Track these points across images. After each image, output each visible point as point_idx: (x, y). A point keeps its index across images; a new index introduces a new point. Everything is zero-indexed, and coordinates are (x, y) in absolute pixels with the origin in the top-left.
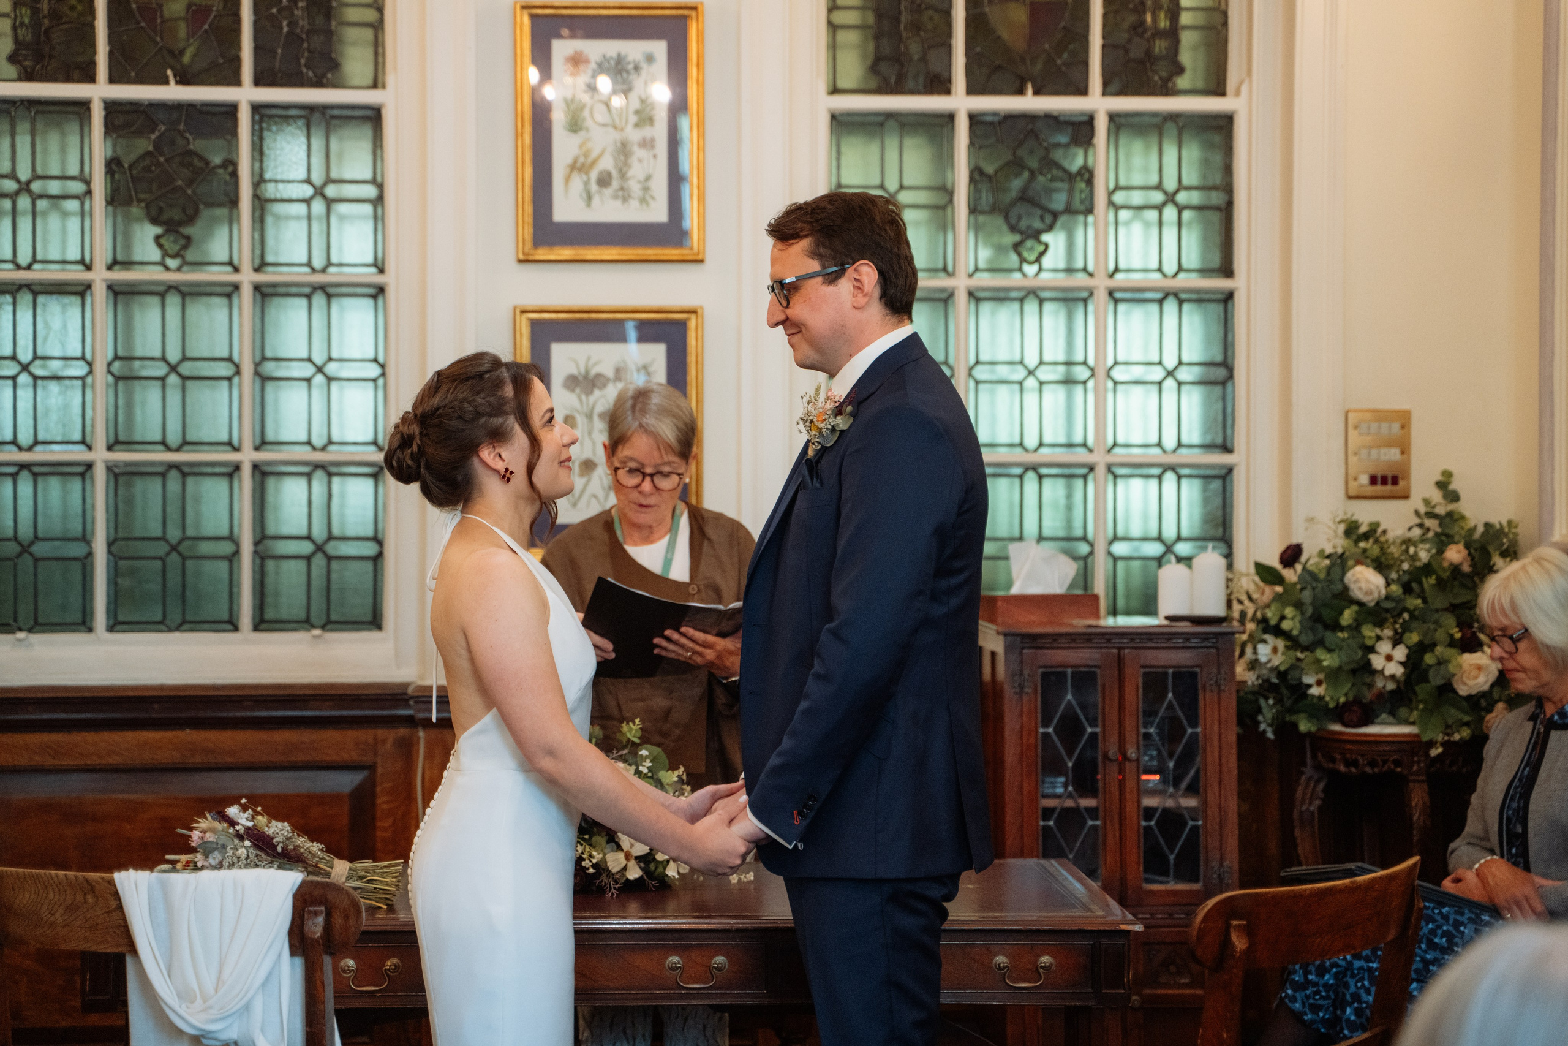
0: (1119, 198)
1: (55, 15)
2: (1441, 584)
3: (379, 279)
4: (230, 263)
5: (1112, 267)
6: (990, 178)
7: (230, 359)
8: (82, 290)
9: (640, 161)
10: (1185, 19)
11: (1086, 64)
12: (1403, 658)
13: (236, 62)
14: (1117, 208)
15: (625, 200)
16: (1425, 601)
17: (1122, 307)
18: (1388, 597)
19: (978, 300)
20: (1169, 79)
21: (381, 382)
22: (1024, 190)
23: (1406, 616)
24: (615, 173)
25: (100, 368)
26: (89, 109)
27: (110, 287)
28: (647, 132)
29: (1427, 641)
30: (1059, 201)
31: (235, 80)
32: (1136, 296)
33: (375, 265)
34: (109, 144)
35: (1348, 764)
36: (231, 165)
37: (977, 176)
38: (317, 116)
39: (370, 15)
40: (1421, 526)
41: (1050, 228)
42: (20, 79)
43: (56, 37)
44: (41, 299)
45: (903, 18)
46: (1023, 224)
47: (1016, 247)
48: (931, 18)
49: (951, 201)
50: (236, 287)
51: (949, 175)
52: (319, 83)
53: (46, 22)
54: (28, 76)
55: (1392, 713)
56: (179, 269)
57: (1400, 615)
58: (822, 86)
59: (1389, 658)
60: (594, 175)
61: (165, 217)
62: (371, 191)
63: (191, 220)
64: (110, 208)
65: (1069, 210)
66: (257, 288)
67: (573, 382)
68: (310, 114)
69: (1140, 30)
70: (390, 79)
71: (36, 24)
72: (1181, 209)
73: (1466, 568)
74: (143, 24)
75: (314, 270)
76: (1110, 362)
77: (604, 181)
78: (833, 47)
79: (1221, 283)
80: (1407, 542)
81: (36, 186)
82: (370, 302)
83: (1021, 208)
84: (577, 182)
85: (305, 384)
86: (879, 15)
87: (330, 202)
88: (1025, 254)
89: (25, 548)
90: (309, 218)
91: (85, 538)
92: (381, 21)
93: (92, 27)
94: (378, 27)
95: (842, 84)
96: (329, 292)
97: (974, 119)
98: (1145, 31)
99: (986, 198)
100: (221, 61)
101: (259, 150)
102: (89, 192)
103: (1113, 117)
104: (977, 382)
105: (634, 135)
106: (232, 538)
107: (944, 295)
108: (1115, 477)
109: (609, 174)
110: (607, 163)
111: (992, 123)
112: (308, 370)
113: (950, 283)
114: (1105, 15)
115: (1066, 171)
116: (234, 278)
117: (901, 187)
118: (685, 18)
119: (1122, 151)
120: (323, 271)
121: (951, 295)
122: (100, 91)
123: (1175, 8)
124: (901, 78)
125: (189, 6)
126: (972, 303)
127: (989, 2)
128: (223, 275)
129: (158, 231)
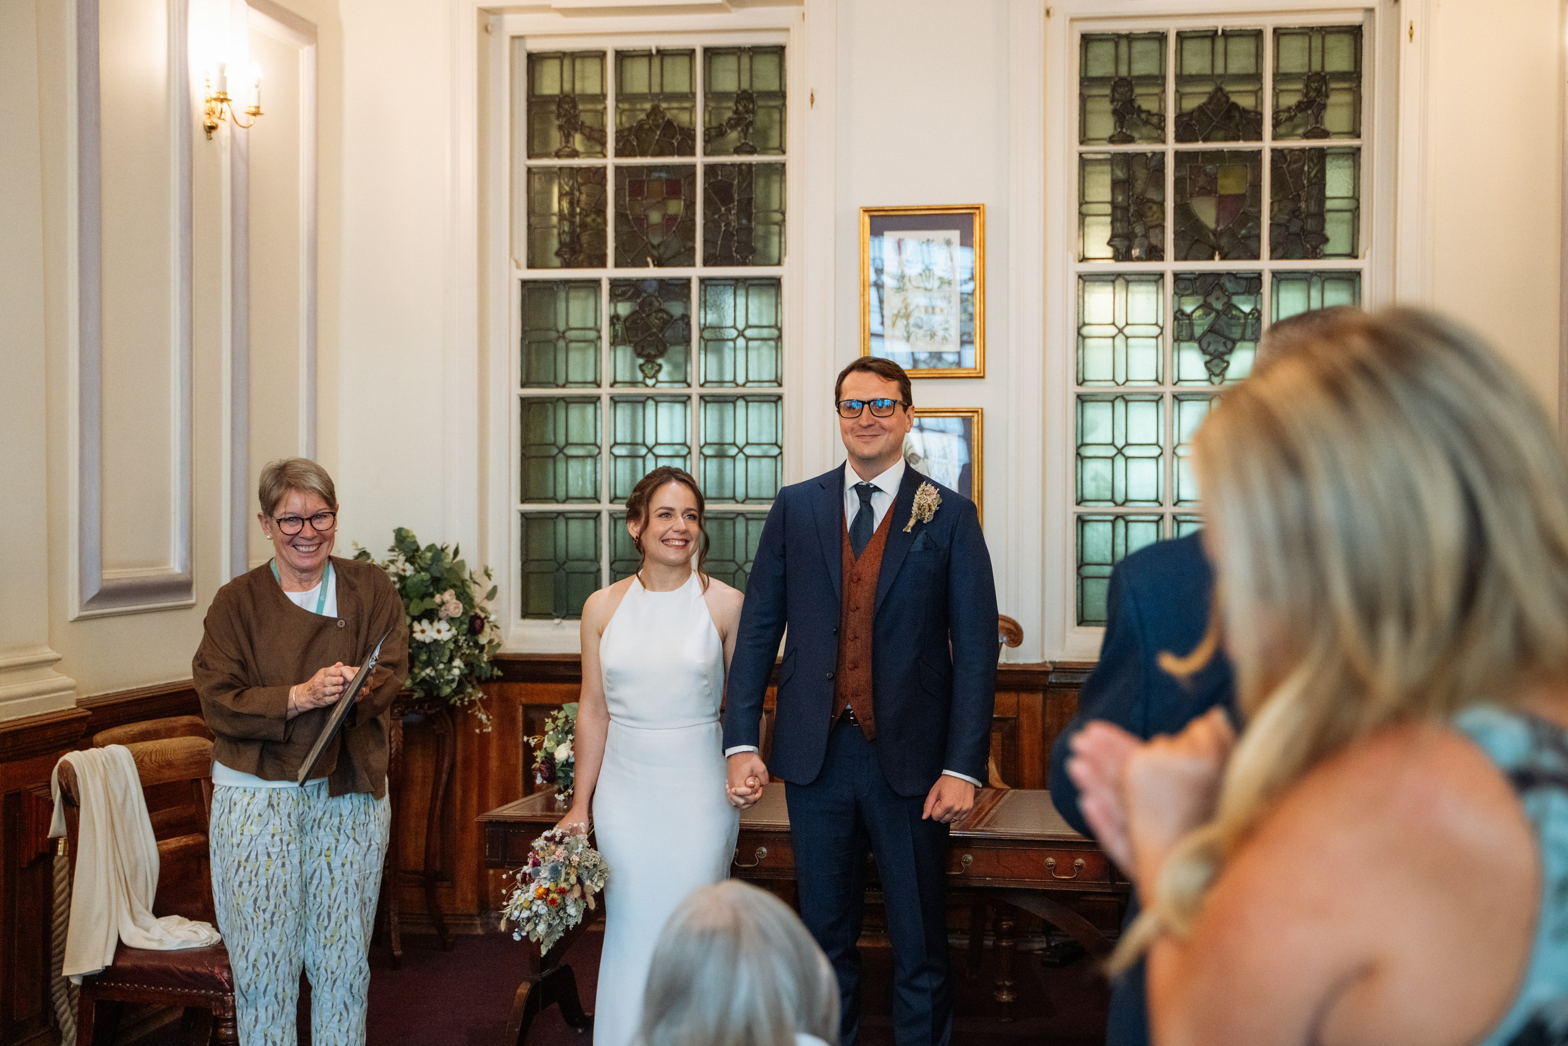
1: (584, 225)
3: (778, 391)
4: (684, 381)
6: (1188, 316)
7: (684, 444)
8: (595, 401)
9: (942, 310)
10: (1330, 205)
11: (1258, 237)
13: (693, 249)
15: (933, 337)
19: (1181, 400)
20: (1317, 247)
21: (778, 458)
22: (1213, 325)
24: (925, 320)
25: (605, 450)
26: (600, 285)
27: (612, 398)
30: (1236, 333)
31: (691, 263)
33: (776, 382)
34: (612, 306)
36: (686, 318)
37: (1178, 315)
38: (741, 284)
39: (778, 217)
41: (1231, 351)
42: (562, 267)
43: (585, 238)
44: (571, 407)
45: (1132, 210)
46: (1210, 349)
47: (1207, 364)
48: (1150, 208)
49: (1161, 333)
50: (689, 397)
51: (1160, 315)
52: (744, 263)
53: (578, 230)
54: (567, 265)
56: (653, 386)
58: (1072, 257)
60: (911, 321)
61: (645, 353)
62: (774, 333)
63: (661, 353)
64: (613, 347)
65: (1243, 339)
66: (702, 397)
68: (737, 283)
69: (1297, 213)
70: (786, 260)
71: (572, 233)
74: (635, 229)
75: (738, 385)
77: (918, 325)
78: (1082, 227)
81: (569, 335)
82: (772, 406)
83: (1210, 338)
84: (900, 325)
85: (733, 459)
86: (1115, 207)
87: (747, 340)
88: (1214, 369)
89: (560, 566)
90: (735, 349)
91: (597, 559)
92: (784, 220)
93: (604, 231)
94: (782, 224)
95: (1089, 254)
96: (746, 400)
98: (1301, 213)
99: (1186, 333)
100: (683, 250)
101: (706, 307)
102: (600, 338)
103: (1275, 274)
104: (1179, 458)
105: (939, 295)
107: (1157, 398)
109: (921, 320)
110: (920, 313)
111: (1190, 280)
113: (1160, 389)
114: (1272, 204)
115: (1241, 311)
116: (687, 391)
117: (1127, 324)
118: (972, 214)
119: (1283, 295)
120: (744, 385)
121: (1162, 397)
122: (608, 273)
123: (1322, 198)
124: (1129, 249)
125: (665, 216)
126: (1176, 403)
127: (1191, 196)
128: (680, 389)
129: (641, 361)
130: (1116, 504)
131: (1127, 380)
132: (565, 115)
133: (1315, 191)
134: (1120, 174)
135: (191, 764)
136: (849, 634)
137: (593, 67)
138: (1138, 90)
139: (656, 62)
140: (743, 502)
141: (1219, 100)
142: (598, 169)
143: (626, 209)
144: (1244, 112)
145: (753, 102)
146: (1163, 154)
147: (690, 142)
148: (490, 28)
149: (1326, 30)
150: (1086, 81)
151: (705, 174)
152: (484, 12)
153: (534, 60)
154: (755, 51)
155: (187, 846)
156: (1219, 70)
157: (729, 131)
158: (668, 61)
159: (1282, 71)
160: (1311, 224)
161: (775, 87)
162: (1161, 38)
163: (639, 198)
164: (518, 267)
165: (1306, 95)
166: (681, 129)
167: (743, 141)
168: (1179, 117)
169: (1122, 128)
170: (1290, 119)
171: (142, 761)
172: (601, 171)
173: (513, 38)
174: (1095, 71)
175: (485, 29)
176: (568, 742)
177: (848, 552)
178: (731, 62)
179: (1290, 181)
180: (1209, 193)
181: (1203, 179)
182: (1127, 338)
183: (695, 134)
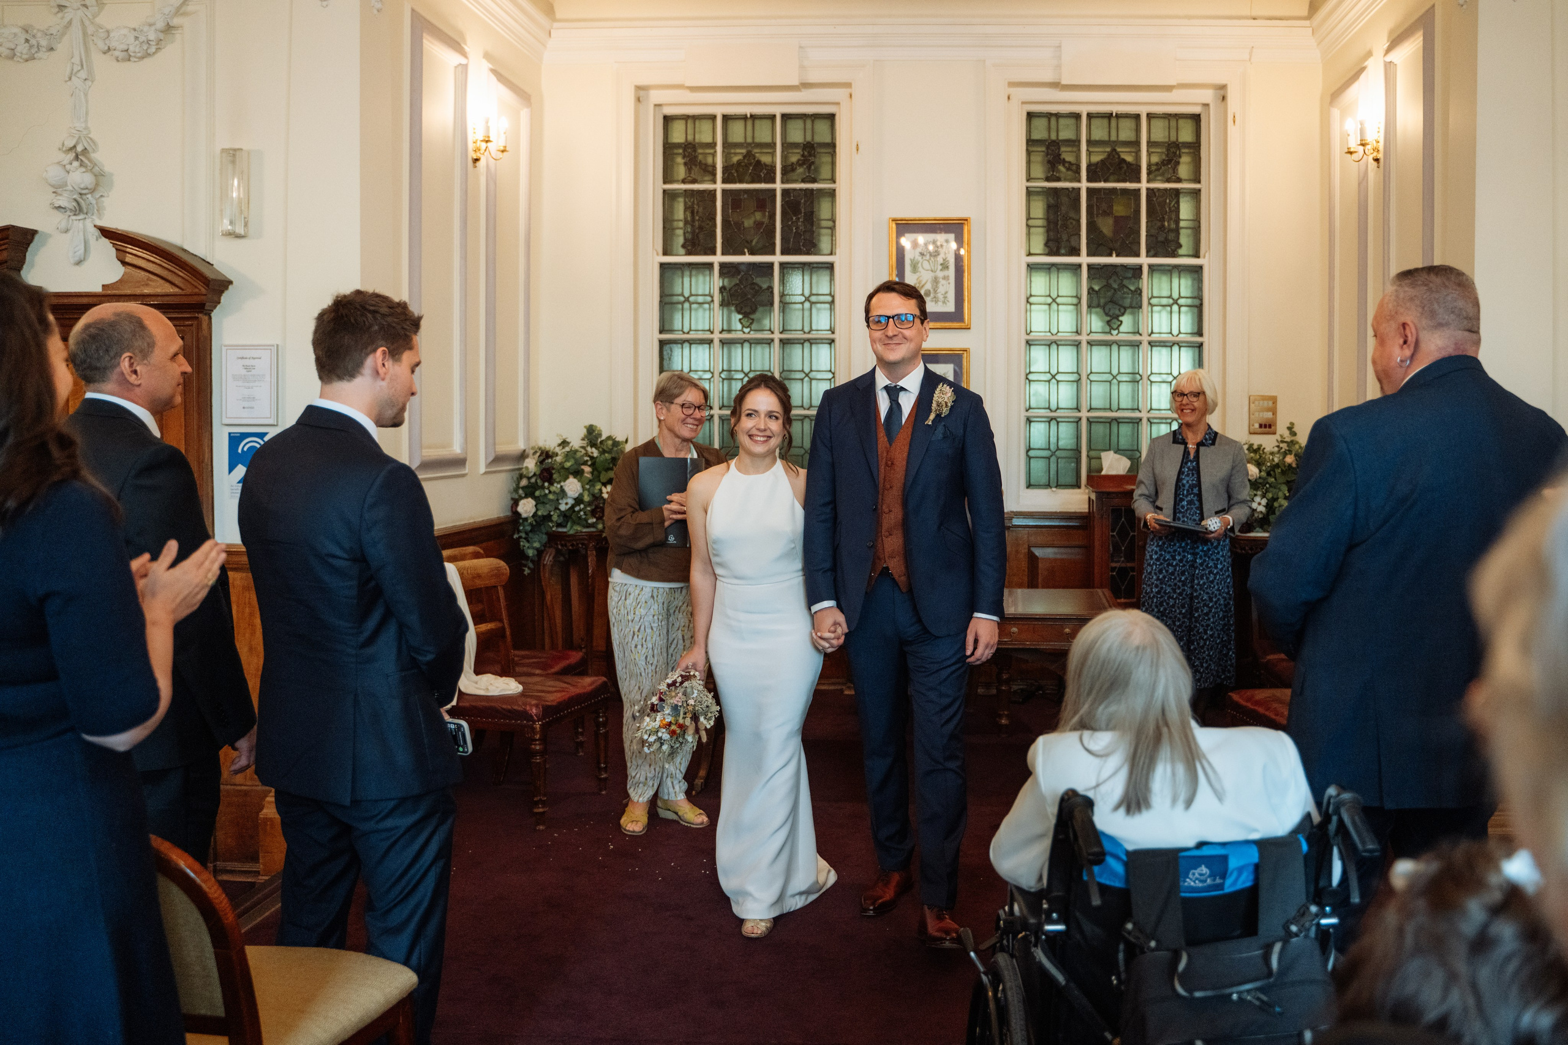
0: (1154, 301)
1: (701, 228)
2: (1283, 473)
3: (832, 336)
4: (771, 330)
5: (1150, 331)
6: (1097, 292)
8: (710, 342)
9: (943, 285)
10: (1182, 224)
11: (1139, 243)
12: (1265, 504)
13: (774, 244)
14: (1152, 306)
15: (936, 302)
16: (1276, 479)
17: (1154, 349)
18: (1260, 478)
19: (1091, 345)
20: (1175, 250)
21: (833, 380)
22: (1112, 298)
23: (1268, 486)
24: (932, 291)
25: (716, 375)
26: (713, 266)
27: (720, 341)
28: (946, 273)
29: (1275, 497)
30: (1127, 302)
31: (773, 253)
32: (1162, 344)
33: (830, 330)
34: (721, 281)
35: (1241, 549)
36: (770, 289)
37: (1091, 291)
38: (806, 267)
39: (830, 224)
40: (1278, 446)
41: (1123, 314)
42: (686, 255)
43: (701, 236)
44: (693, 346)
45: (1059, 224)
46: (1112, 312)
47: (1110, 322)
48: (1071, 223)
49: (1079, 302)
50: (772, 340)
51: (1079, 290)
52: (808, 253)
53: (697, 231)
54: (689, 253)
55: (1262, 527)
56: (749, 333)
57: (1265, 485)
58: (1023, 252)
59: (1259, 504)
61: (743, 311)
62: (829, 299)
63: (754, 311)
64: (721, 307)
65: (1131, 307)
66: (781, 340)
68: (803, 266)
69: (1162, 229)
70: (838, 251)
71: (693, 232)
72: (1180, 306)
73: (1294, 465)
74: (736, 231)
75: (805, 333)
76: (1149, 373)
78: (1029, 234)
79: (1198, 339)
80: (1272, 453)
81: (692, 299)
82: (828, 346)
83: (1110, 306)
85: (800, 382)
86: (1050, 222)
87: (812, 303)
88: (1113, 325)
90: (803, 309)
92: (834, 226)
93: (715, 232)
94: (833, 229)
95: (1033, 251)
96: (812, 342)
97: (1090, 266)
98: (1165, 229)
99: (1095, 302)
100: (767, 244)
101: (783, 281)
102: (713, 301)
103: (1150, 266)
104: (1091, 381)
105: (940, 274)
107: (1077, 343)
108: (1151, 423)
109: (929, 291)
111: (1098, 269)
112: (802, 375)
113: (1078, 338)
114: (1147, 222)
115: (1130, 290)
116: (771, 336)
117: (1058, 296)
118: (962, 224)
119: (1155, 281)
120: (809, 333)
121: (1080, 343)
122: (718, 259)
123: (1177, 220)
124: (1058, 248)
125: (755, 222)
126: (1089, 347)
127: (1097, 216)
128: (766, 335)
129: (740, 316)
130: (1051, 411)
131: (1058, 332)
132: (688, 156)
133: (1173, 217)
134: (1052, 201)
135: (492, 576)
136: (885, 507)
137: (706, 126)
138: (1063, 149)
139: (749, 123)
140: (808, 409)
141: (1114, 157)
142: (711, 191)
143: (729, 218)
144: (1129, 164)
145: (814, 149)
146: (1079, 189)
147: (772, 175)
148: (641, 99)
149: (1177, 117)
150: (1030, 142)
151: (783, 195)
152: (639, 88)
153: (668, 120)
154: (815, 117)
155: (492, 629)
156: (1113, 138)
157: (797, 168)
158: (757, 122)
159: (1153, 139)
160: (1171, 236)
161: (828, 140)
162: (1077, 116)
163: (737, 211)
164: (658, 254)
165: (1167, 155)
166: (766, 165)
167: (807, 174)
168: (1089, 166)
169: (1053, 172)
170: (1158, 170)
171: (463, 573)
172: (713, 193)
173: (656, 105)
174: (1036, 136)
175: (638, 100)
178: (799, 124)
179: (1158, 208)
180: (1108, 215)
181: (1104, 206)
182: (1058, 305)
183: (775, 170)
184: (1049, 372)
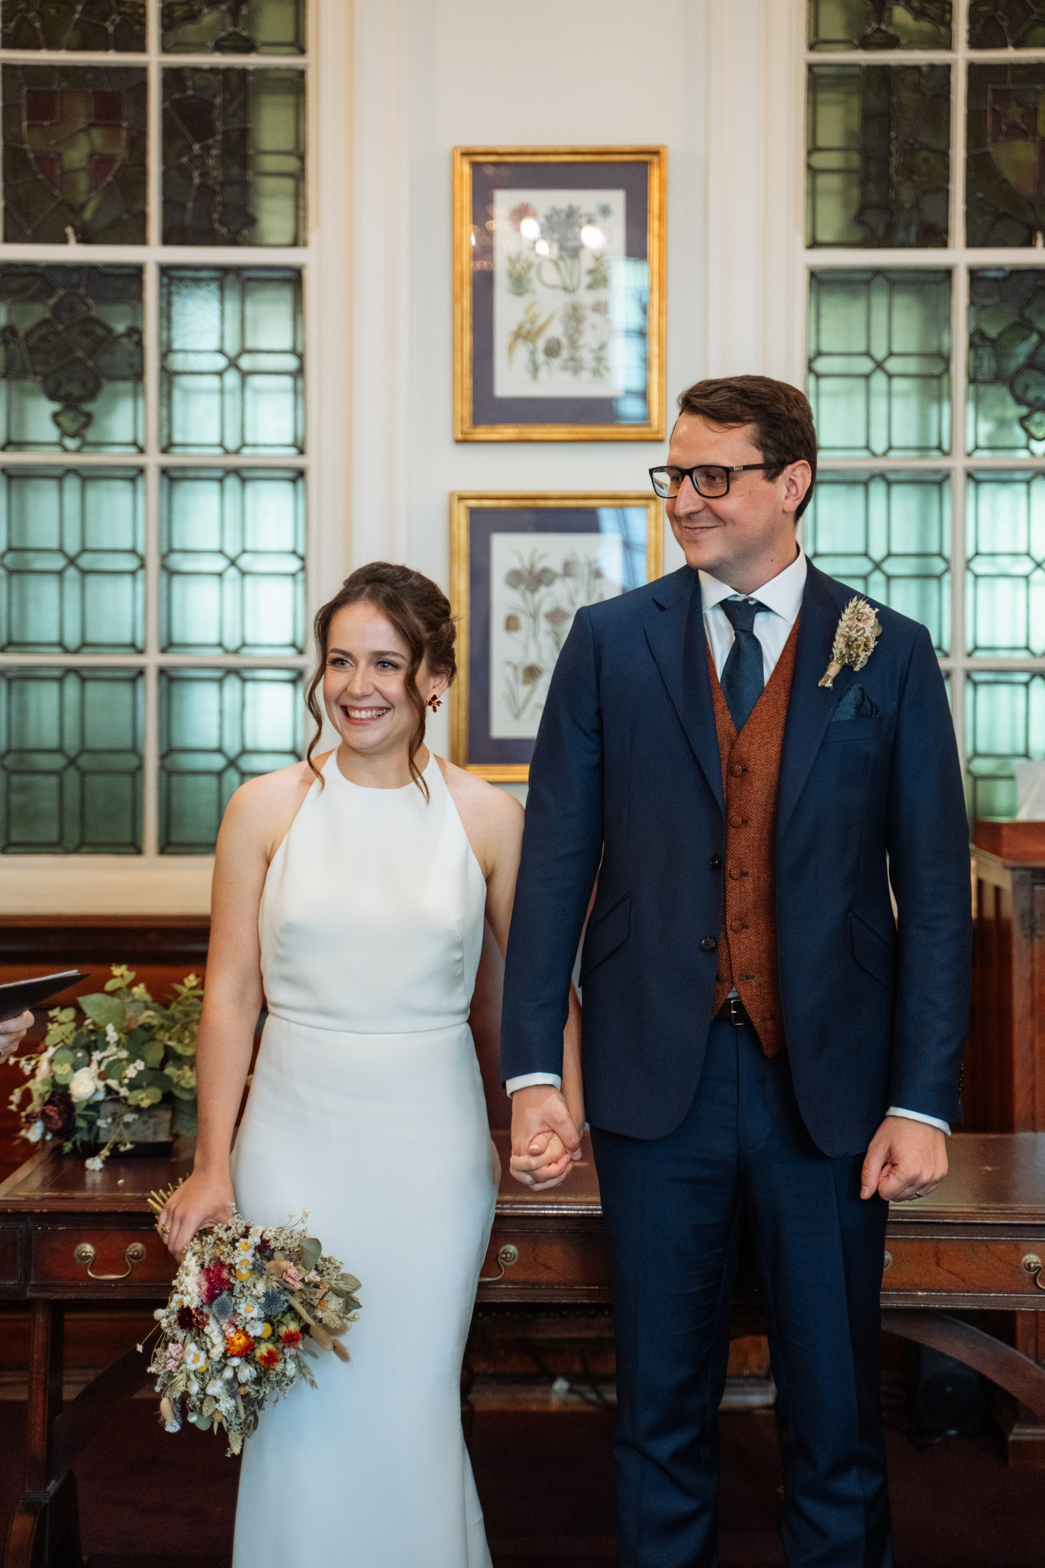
3: (299, 462)
4: (134, 444)
6: (993, 342)
7: (133, 551)
9: (593, 327)
13: (142, 217)
15: (576, 371)
19: (978, 482)
21: (300, 576)
22: (1032, 356)
24: (564, 341)
27: (4, 471)
28: (602, 293)
31: (140, 239)
33: (294, 445)
34: (5, 309)
36: (136, 333)
37: (977, 339)
38: (231, 278)
39: (290, 164)
45: (894, 161)
46: (1031, 395)
47: (1023, 421)
48: (926, 160)
49: (947, 370)
50: (141, 471)
51: (946, 338)
52: (233, 241)
56: (78, 451)
58: (800, 239)
60: (541, 343)
61: (62, 392)
62: (290, 362)
63: (92, 395)
64: (4, 382)
66: (165, 471)
67: (516, 578)
68: (224, 275)
70: (313, 235)
74: (40, 176)
75: (227, 452)
77: (552, 350)
78: (812, 193)
82: (288, 487)
83: (1029, 377)
84: (522, 351)
85: (215, 580)
86: (866, 156)
87: (245, 375)
88: (1033, 429)
90: (222, 392)
92: (303, 170)
94: (299, 177)
95: (824, 236)
96: (243, 475)
97: (975, 275)
99: (988, 365)
100: (126, 216)
101: (167, 315)
104: (976, 576)
105: (586, 298)
106: (135, 750)
107: (938, 477)
109: (558, 343)
110: (556, 330)
111: (995, 280)
112: (220, 564)
113: (942, 463)
116: (139, 460)
117: (893, 354)
118: (646, 164)
120: (237, 452)
121: (947, 476)
124: (890, 228)
125: (91, 155)
126: (971, 487)
127: (995, 140)
128: (126, 457)
129: (55, 407)
131: (890, 448)
134: (877, 103)
136: (731, 864)
140: (236, 651)
143: (22, 142)
146: (948, 68)
147: (137, 28)
151: (165, 85)
157: (206, 10)
163: (46, 123)
166: (120, 3)
167: (231, 29)
168: (975, 6)
169: (880, 22)
176: (94, 1066)
177: (724, 721)
180: (1024, 135)
181: (1014, 113)
182: (890, 376)
183: (144, 15)
184: (866, 554)
